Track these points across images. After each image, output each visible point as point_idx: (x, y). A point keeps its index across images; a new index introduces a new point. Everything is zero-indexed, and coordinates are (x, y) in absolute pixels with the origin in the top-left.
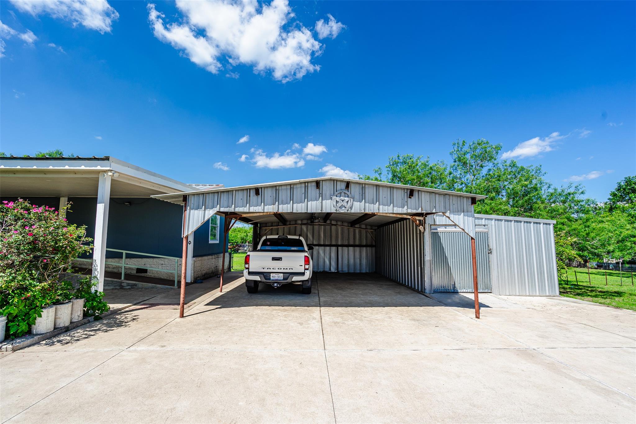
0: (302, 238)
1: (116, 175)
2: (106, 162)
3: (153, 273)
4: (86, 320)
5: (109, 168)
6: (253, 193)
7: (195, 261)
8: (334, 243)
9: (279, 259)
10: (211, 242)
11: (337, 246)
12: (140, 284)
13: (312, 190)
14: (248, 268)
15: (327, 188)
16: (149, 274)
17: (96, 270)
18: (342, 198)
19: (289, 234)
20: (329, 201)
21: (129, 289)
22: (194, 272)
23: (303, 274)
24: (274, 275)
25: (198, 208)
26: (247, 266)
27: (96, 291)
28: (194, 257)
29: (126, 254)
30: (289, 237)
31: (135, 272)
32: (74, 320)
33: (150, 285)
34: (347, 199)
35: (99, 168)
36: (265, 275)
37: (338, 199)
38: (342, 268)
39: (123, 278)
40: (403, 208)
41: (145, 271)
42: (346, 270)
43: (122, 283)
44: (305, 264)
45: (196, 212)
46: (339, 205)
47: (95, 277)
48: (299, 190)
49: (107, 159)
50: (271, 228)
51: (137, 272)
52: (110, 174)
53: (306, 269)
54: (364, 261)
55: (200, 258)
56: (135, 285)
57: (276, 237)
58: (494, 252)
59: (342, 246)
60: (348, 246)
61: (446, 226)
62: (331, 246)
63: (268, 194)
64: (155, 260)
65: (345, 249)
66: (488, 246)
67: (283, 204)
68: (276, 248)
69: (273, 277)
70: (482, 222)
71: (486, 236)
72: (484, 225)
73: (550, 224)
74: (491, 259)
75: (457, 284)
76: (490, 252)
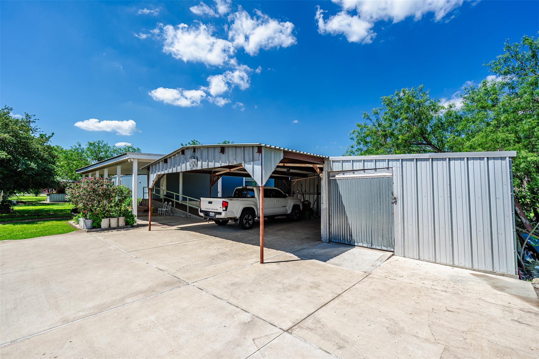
4: (126, 226)
5: (128, 158)
6: (164, 162)
18: (193, 160)
32: (120, 226)
34: (195, 160)
37: (191, 161)
44: (223, 207)
46: (192, 165)
61: (343, 172)
66: (393, 194)
70: (385, 165)
71: (389, 180)
72: (388, 168)
73: (503, 158)
74: (395, 211)
75: (354, 237)
76: (395, 201)
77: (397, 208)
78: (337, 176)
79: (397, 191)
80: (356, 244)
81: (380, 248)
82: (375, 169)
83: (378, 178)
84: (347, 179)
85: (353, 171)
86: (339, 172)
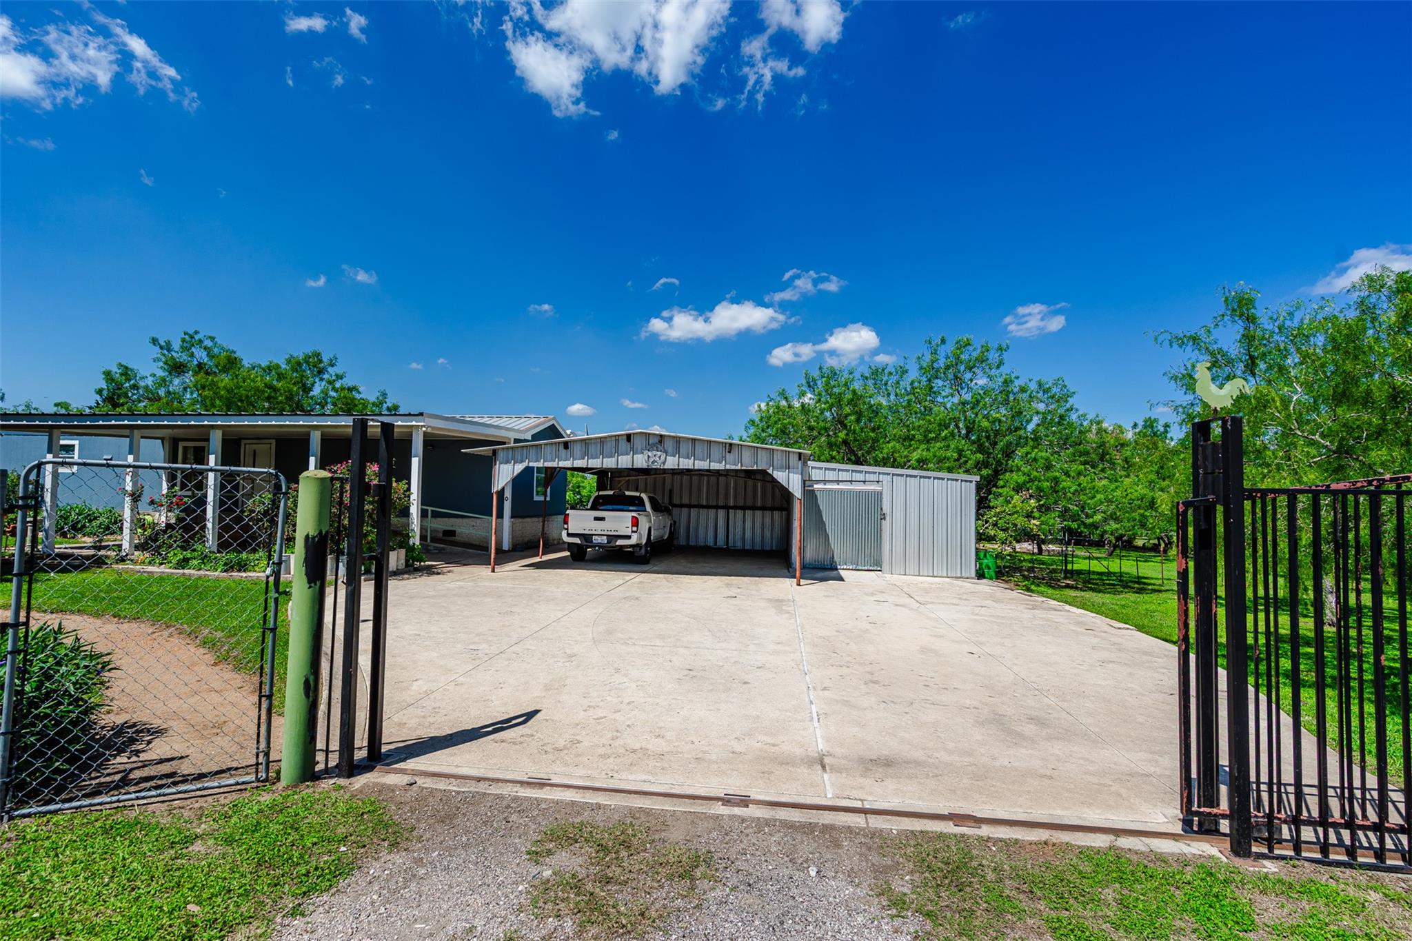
0: (643, 495)
1: (429, 430)
2: (420, 417)
3: (462, 537)
4: (407, 569)
5: (422, 424)
6: (562, 447)
7: (513, 524)
8: (721, 503)
9: (602, 519)
10: (536, 498)
11: (727, 508)
12: (449, 548)
13: (623, 444)
14: (567, 529)
15: (638, 442)
16: (457, 538)
17: (413, 523)
18: (655, 452)
19: (628, 490)
20: (640, 456)
21: (437, 553)
22: (513, 538)
23: (629, 537)
24: (597, 537)
25: (507, 462)
26: (566, 526)
27: (414, 544)
28: (512, 517)
29: (432, 511)
30: (627, 493)
31: (441, 535)
32: (399, 568)
33: (460, 549)
34: (659, 453)
35: (414, 423)
36: (587, 537)
37: (650, 454)
38: (734, 542)
39: (429, 540)
40: (721, 463)
41: (453, 533)
42: (739, 544)
43: (428, 546)
44: (632, 526)
45: (506, 466)
46: (651, 460)
47: (413, 530)
48: (609, 444)
49: (421, 414)
50: (627, 478)
51: (443, 535)
52: (424, 429)
53: (633, 532)
54: (767, 533)
55: (520, 520)
56: (443, 549)
57: (611, 493)
58: (888, 518)
59: (736, 508)
60: (744, 508)
61: (825, 482)
62: (717, 507)
63: (577, 449)
64: (465, 520)
65: (740, 513)
66: (882, 509)
67: (592, 458)
68: (610, 507)
69: (596, 540)
70: (875, 477)
71: (879, 495)
72: (878, 482)
73: (971, 482)
74: (883, 527)
75: (836, 559)
76: (884, 517)
77: (886, 524)
78: (815, 486)
79: (886, 508)
80: (839, 567)
81: (866, 568)
82: (864, 482)
83: (867, 492)
84: (830, 490)
85: (838, 482)
86: (818, 482)
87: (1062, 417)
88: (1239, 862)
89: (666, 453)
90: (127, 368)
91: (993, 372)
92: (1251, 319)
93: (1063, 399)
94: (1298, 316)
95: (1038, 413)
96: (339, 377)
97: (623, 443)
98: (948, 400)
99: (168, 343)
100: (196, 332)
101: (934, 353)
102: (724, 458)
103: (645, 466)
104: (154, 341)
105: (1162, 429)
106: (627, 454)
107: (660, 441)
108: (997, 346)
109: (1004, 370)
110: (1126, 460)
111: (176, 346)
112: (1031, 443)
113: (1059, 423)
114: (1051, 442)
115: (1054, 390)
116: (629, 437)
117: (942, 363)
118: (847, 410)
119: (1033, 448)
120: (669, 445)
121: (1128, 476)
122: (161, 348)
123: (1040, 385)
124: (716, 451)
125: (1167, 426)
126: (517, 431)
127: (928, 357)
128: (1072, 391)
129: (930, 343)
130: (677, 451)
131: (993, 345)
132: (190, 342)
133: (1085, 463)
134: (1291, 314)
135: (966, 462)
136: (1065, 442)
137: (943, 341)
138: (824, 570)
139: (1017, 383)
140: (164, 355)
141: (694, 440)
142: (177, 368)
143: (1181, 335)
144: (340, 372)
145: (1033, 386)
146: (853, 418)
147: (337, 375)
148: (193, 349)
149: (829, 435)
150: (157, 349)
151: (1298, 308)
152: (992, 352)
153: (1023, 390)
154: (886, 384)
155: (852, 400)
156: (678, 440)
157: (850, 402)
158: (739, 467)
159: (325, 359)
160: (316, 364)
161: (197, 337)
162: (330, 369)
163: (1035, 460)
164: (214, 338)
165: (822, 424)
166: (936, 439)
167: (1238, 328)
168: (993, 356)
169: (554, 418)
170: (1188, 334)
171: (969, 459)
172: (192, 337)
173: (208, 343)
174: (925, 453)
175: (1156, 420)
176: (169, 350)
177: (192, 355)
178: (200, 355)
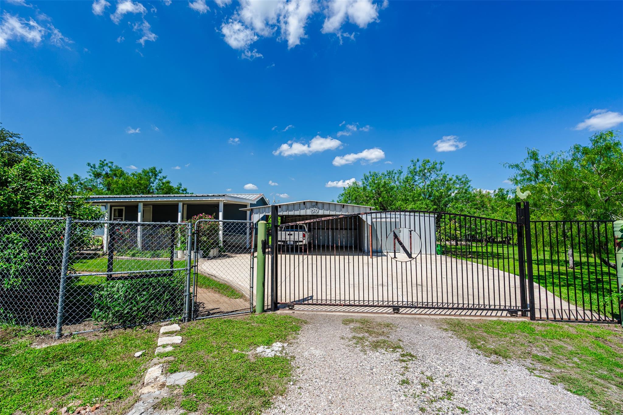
1: (227, 202)
5: (224, 199)
9: (291, 235)
15: (308, 205)
17: (220, 238)
20: (309, 210)
21: (229, 249)
23: (302, 241)
25: (257, 213)
27: (221, 246)
34: (316, 209)
35: (221, 199)
36: (285, 242)
38: (336, 243)
40: (340, 212)
44: (303, 237)
45: (256, 215)
46: (313, 211)
47: (220, 240)
48: (297, 206)
49: (224, 196)
52: (225, 201)
53: (303, 239)
58: (402, 232)
59: (336, 229)
63: (285, 208)
65: (338, 231)
67: (290, 211)
68: (295, 230)
69: (289, 243)
70: (396, 216)
71: (398, 223)
72: (398, 218)
73: (433, 217)
75: (383, 248)
80: (384, 251)
82: (392, 218)
83: (394, 222)
87: (466, 190)
88: (533, 321)
89: (319, 209)
90: (77, 176)
91: (438, 173)
92: (536, 159)
93: (466, 183)
94: (552, 157)
95: (457, 189)
96: (164, 178)
97: (302, 206)
98: (421, 184)
99: (94, 165)
100: (105, 160)
101: (415, 165)
102: (341, 210)
103: (311, 214)
104: (89, 164)
105: (506, 193)
106: (304, 209)
107: (316, 204)
108: (439, 162)
109: (443, 172)
110: (492, 207)
111: (97, 167)
112: (454, 201)
113: (465, 193)
114: (463, 201)
115: (463, 179)
116: (304, 203)
117: (418, 169)
118: (382, 189)
119: (456, 203)
120: (320, 205)
121: (493, 213)
122: (92, 167)
123: (457, 178)
124: (338, 208)
125: (508, 192)
126: (251, 200)
127: (412, 168)
128: (470, 180)
129: (413, 161)
130: (323, 208)
131: (438, 162)
132: (102, 165)
133: (476, 209)
134: (550, 156)
135: (430, 209)
136: (468, 200)
137: (418, 161)
138: (378, 252)
139: (448, 177)
140: (92, 170)
141: (329, 204)
142: (98, 175)
143: (513, 165)
144: (165, 176)
145: (454, 178)
146: (385, 192)
147: (163, 177)
148: (104, 168)
149: (374, 199)
150: (90, 167)
151: (552, 154)
152: (438, 165)
153: (450, 180)
154: (394, 178)
155: (384, 185)
156: (323, 204)
157: (383, 186)
158: (347, 214)
159: (158, 170)
160: (154, 172)
161: (105, 162)
162: (159, 174)
163: (457, 208)
164: (113, 163)
165: (372, 195)
166: (418, 200)
167: (532, 163)
168: (438, 166)
169: (263, 195)
170: (515, 164)
171: (431, 208)
172: (103, 162)
173: (110, 165)
174: (414, 206)
175: (503, 189)
176: (94, 168)
177: (104, 170)
178: (107, 169)
